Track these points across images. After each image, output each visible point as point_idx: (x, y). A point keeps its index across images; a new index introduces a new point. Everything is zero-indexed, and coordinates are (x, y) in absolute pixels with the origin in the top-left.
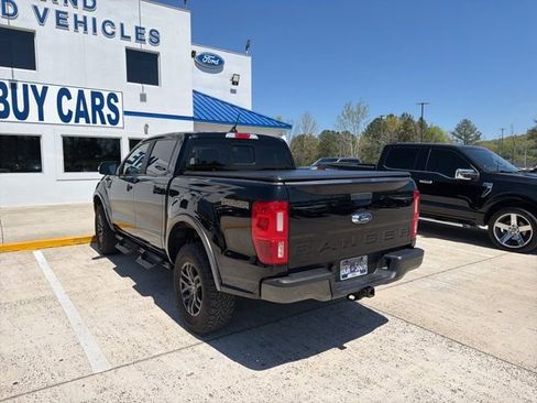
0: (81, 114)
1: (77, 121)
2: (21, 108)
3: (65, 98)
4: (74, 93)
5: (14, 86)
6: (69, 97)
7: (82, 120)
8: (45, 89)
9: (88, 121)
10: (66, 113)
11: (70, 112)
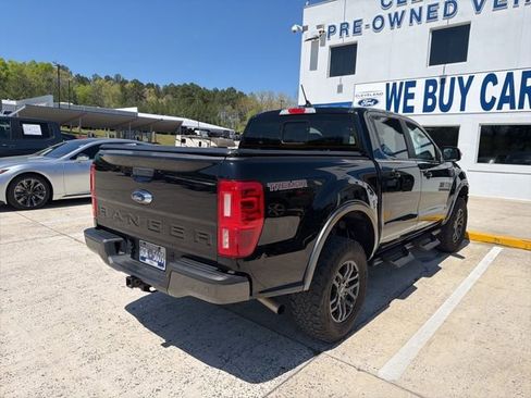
0: (506, 99)
1: (500, 107)
2: (446, 102)
3: (490, 84)
4: (501, 78)
5: (443, 81)
6: (495, 83)
7: (506, 106)
8: (471, 78)
9: (513, 107)
10: (488, 100)
11: (494, 99)
